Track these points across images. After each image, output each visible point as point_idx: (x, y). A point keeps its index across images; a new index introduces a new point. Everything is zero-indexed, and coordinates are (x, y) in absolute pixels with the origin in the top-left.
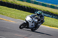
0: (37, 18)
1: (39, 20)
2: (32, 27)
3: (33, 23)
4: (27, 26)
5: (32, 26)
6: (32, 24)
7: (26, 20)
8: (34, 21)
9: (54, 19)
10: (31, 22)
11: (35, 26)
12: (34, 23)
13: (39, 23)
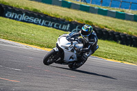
0: (81, 41)
1: (86, 45)
2: (71, 60)
3: (72, 51)
4: (60, 59)
5: (71, 57)
6: (71, 54)
7: (57, 46)
8: (75, 47)
9: (51, 28)
10: (70, 49)
11: (78, 57)
12: (75, 52)
13: (87, 51)
